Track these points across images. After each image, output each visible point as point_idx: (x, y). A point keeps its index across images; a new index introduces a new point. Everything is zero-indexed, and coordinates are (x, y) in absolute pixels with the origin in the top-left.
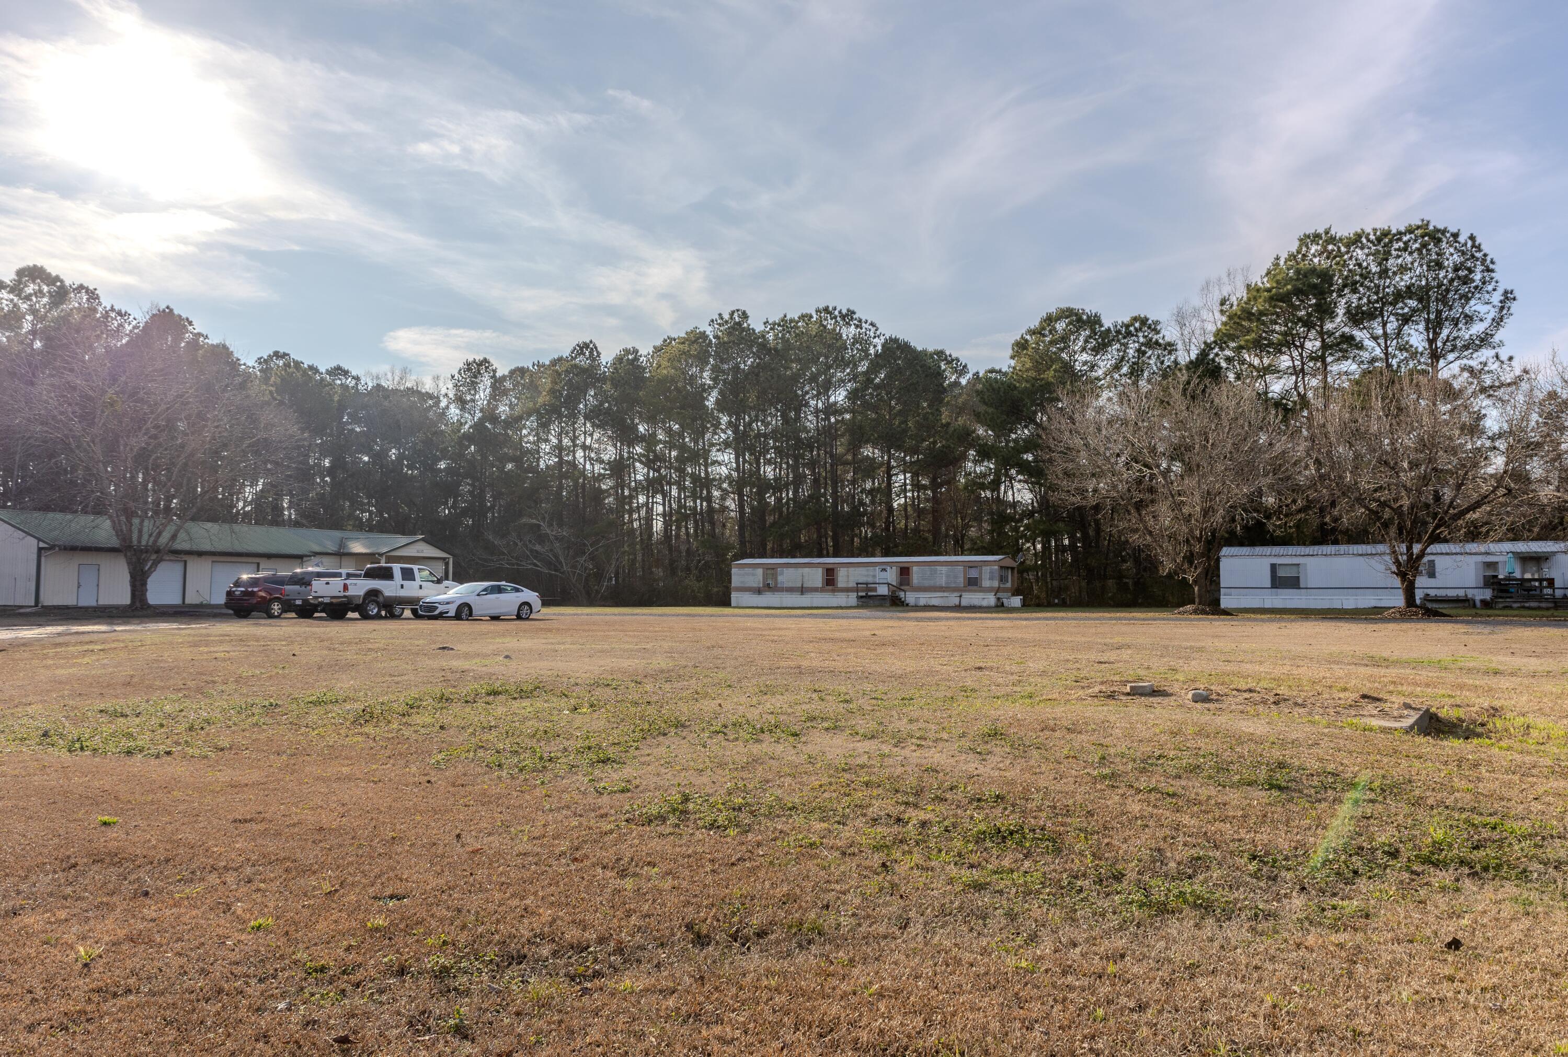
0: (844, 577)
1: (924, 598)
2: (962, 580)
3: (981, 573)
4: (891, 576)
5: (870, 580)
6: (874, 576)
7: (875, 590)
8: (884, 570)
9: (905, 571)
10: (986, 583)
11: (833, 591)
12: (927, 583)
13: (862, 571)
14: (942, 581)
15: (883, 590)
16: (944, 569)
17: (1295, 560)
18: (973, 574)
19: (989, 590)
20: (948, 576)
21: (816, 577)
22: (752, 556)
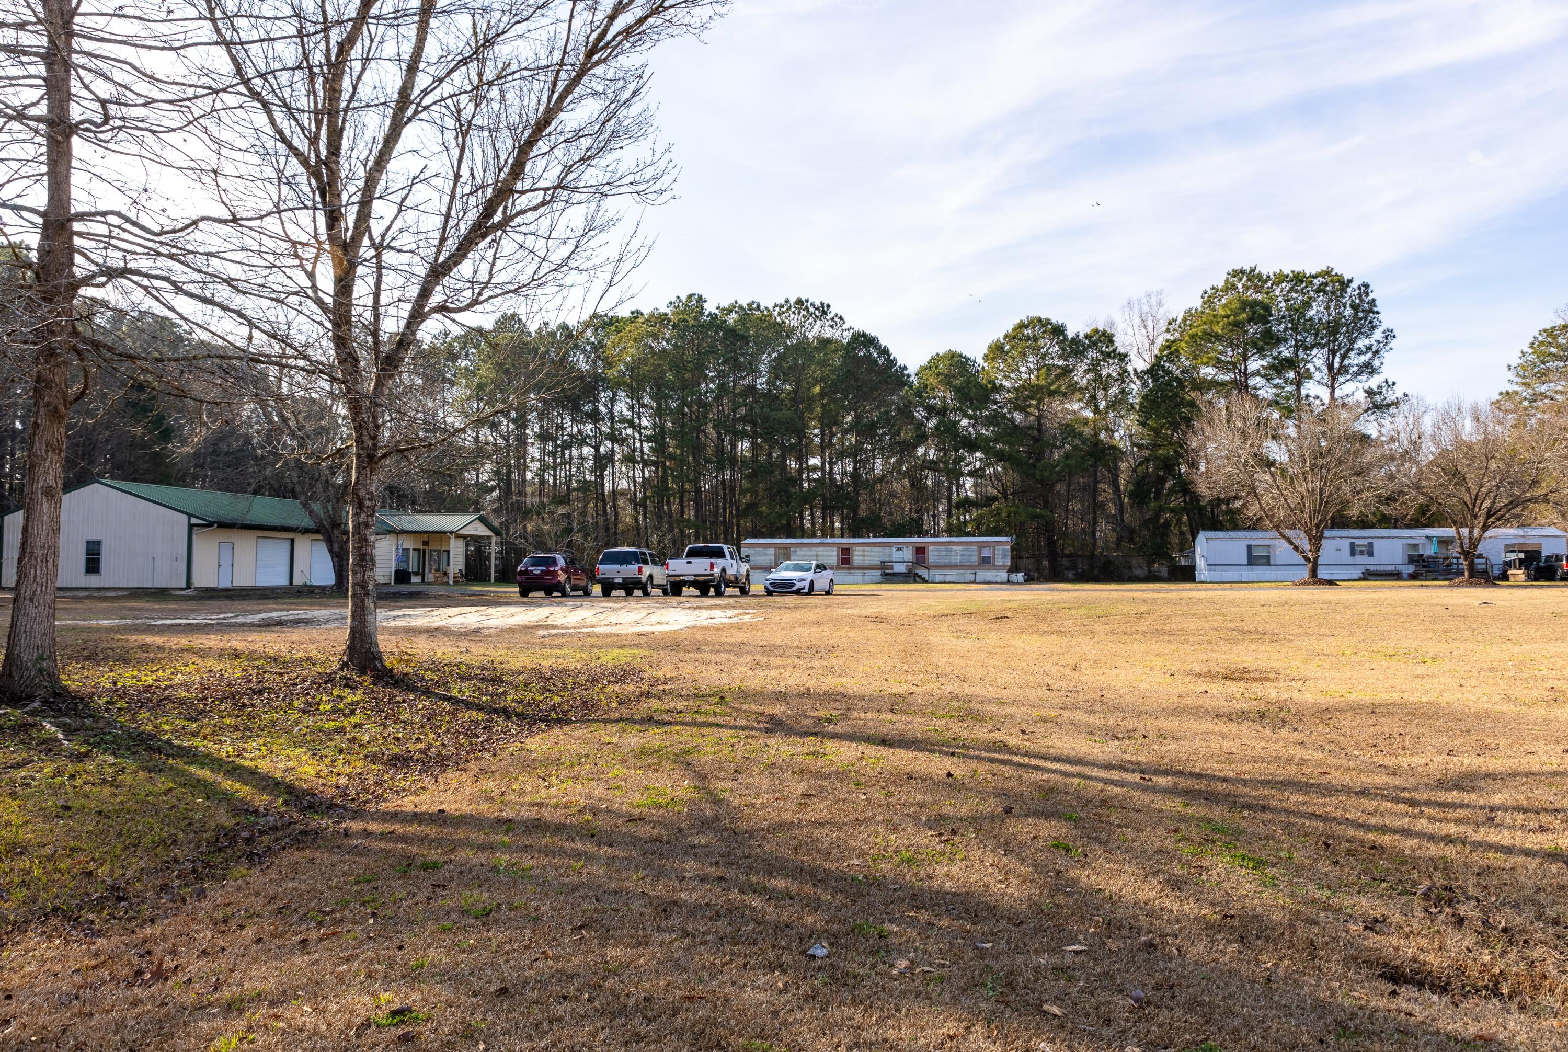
0: (858, 556)
1: (938, 574)
2: (976, 558)
3: (994, 553)
4: (908, 554)
5: (886, 559)
6: (890, 555)
7: (892, 568)
8: (900, 549)
9: (920, 551)
10: (999, 562)
11: (849, 569)
12: (942, 562)
13: (878, 550)
14: (957, 560)
15: (900, 568)
16: (959, 549)
17: (1267, 542)
18: (986, 552)
19: (1001, 568)
20: (962, 555)
21: (831, 556)
22: (763, 536)
